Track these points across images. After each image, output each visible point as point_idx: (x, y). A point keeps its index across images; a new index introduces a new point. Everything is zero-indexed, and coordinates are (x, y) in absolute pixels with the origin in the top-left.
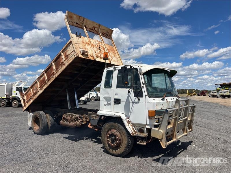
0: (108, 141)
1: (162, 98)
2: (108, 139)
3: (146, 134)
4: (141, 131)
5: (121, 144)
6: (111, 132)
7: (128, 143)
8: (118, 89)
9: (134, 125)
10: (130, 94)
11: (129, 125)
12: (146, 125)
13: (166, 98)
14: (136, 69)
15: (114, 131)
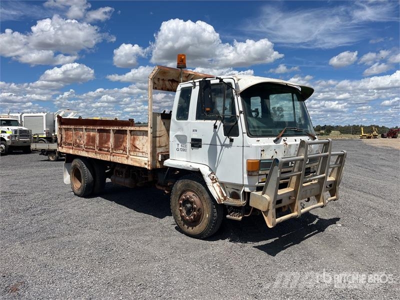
0: (181, 210)
1: (275, 138)
2: (181, 208)
3: (241, 202)
4: (235, 196)
5: (202, 217)
6: (185, 196)
7: (212, 215)
8: (199, 121)
9: (222, 184)
10: (217, 130)
11: (215, 185)
12: (243, 185)
13: (283, 138)
14: (229, 85)
15: (190, 194)
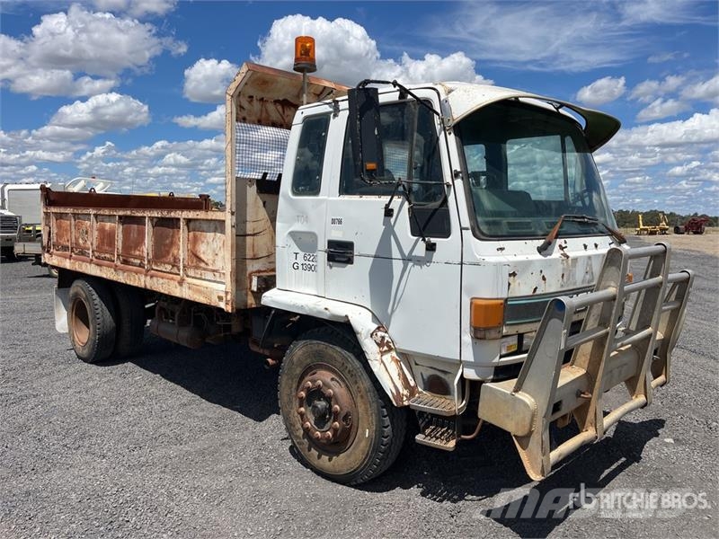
0: (302, 415)
1: (541, 242)
2: (302, 409)
3: (455, 404)
4: (437, 385)
5: (353, 435)
6: (313, 381)
7: (379, 433)
8: (346, 198)
9: (406, 358)
10: (392, 220)
11: (387, 358)
12: (460, 363)
13: (560, 241)
14: (425, 105)
15: (323, 377)
